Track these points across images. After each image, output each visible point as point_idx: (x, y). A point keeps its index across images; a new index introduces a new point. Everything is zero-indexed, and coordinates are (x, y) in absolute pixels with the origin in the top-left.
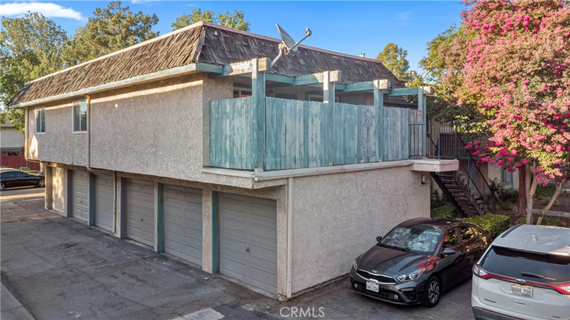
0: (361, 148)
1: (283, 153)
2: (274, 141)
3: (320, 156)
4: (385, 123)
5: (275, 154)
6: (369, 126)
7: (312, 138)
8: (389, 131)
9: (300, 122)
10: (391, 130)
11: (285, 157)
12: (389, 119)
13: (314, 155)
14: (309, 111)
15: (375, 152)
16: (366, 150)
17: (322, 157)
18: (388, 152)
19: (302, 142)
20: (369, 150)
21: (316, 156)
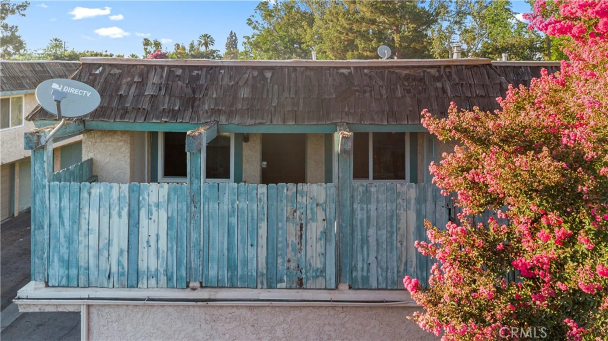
0: (280, 260)
1: (82, 263)
2: (65, 245)
3: (166, 270)
4: (360, 215)
5: (67, 264)
6: (303, 222)
7: (148, 242)
8: (372, 231)
9: (120, 216)
10: (378, 228)
11: (88, 268)
12: (373, 207)
13: (153, 269)
14: (141, 198)
15: (323, 271)
16: (293, 265)
17: (172, 273)
18: (368, 271)
19: (125, 246)
20: (302, 265)
21: (157, 270)
